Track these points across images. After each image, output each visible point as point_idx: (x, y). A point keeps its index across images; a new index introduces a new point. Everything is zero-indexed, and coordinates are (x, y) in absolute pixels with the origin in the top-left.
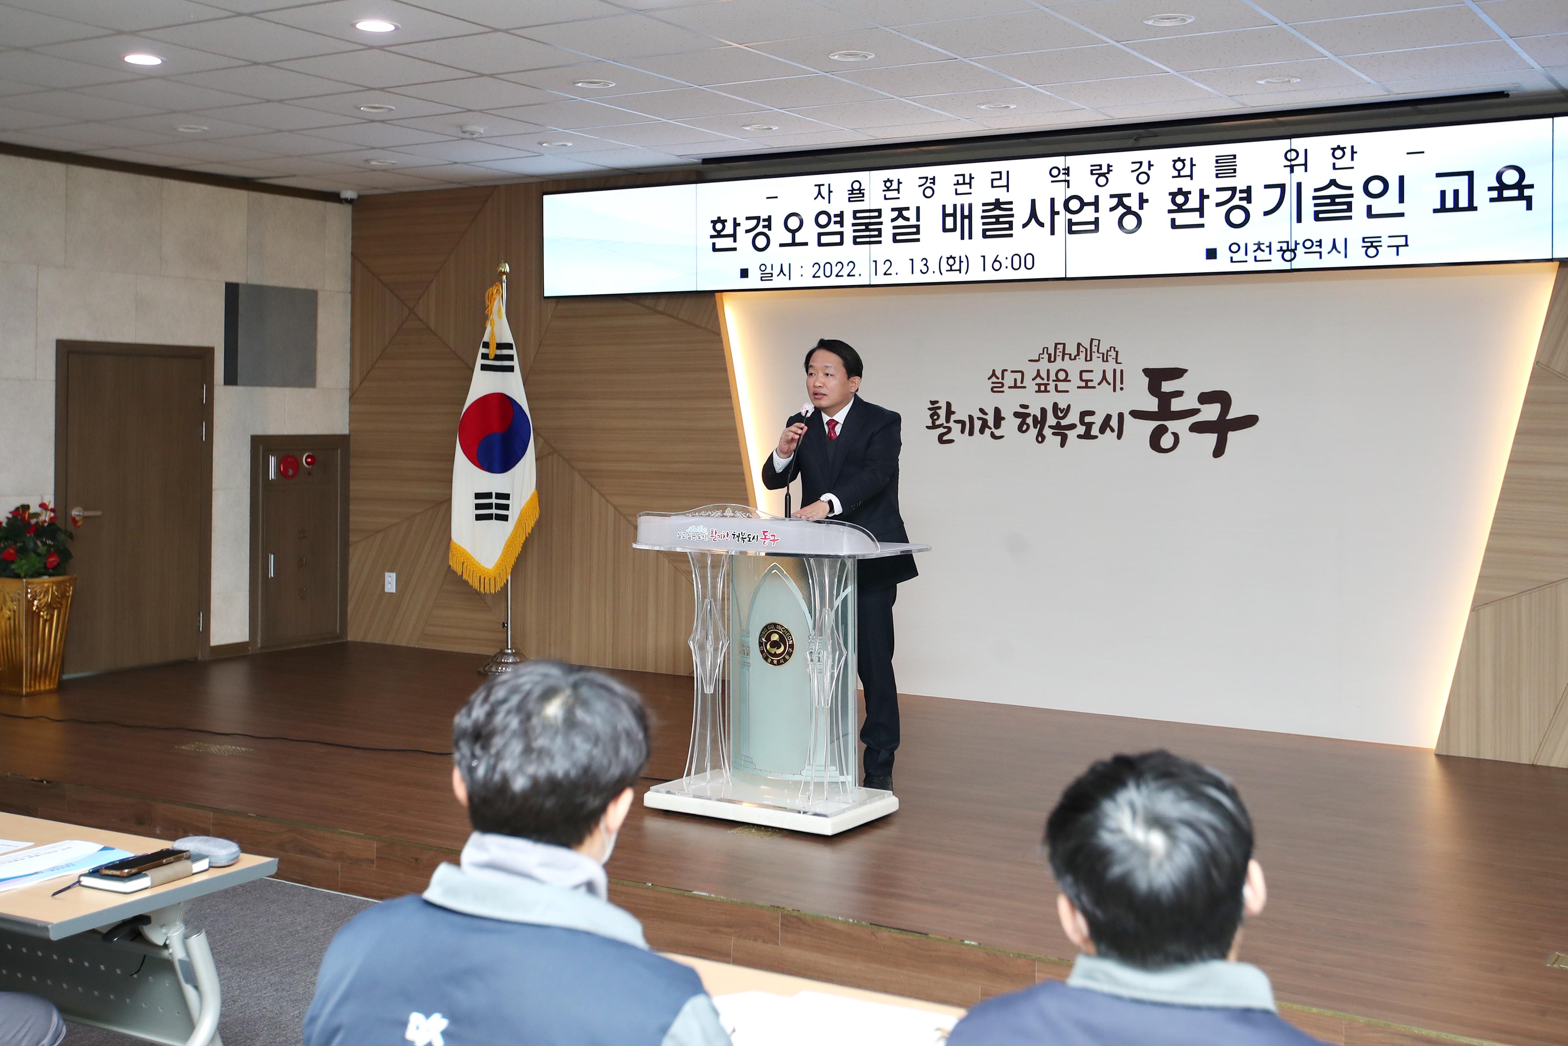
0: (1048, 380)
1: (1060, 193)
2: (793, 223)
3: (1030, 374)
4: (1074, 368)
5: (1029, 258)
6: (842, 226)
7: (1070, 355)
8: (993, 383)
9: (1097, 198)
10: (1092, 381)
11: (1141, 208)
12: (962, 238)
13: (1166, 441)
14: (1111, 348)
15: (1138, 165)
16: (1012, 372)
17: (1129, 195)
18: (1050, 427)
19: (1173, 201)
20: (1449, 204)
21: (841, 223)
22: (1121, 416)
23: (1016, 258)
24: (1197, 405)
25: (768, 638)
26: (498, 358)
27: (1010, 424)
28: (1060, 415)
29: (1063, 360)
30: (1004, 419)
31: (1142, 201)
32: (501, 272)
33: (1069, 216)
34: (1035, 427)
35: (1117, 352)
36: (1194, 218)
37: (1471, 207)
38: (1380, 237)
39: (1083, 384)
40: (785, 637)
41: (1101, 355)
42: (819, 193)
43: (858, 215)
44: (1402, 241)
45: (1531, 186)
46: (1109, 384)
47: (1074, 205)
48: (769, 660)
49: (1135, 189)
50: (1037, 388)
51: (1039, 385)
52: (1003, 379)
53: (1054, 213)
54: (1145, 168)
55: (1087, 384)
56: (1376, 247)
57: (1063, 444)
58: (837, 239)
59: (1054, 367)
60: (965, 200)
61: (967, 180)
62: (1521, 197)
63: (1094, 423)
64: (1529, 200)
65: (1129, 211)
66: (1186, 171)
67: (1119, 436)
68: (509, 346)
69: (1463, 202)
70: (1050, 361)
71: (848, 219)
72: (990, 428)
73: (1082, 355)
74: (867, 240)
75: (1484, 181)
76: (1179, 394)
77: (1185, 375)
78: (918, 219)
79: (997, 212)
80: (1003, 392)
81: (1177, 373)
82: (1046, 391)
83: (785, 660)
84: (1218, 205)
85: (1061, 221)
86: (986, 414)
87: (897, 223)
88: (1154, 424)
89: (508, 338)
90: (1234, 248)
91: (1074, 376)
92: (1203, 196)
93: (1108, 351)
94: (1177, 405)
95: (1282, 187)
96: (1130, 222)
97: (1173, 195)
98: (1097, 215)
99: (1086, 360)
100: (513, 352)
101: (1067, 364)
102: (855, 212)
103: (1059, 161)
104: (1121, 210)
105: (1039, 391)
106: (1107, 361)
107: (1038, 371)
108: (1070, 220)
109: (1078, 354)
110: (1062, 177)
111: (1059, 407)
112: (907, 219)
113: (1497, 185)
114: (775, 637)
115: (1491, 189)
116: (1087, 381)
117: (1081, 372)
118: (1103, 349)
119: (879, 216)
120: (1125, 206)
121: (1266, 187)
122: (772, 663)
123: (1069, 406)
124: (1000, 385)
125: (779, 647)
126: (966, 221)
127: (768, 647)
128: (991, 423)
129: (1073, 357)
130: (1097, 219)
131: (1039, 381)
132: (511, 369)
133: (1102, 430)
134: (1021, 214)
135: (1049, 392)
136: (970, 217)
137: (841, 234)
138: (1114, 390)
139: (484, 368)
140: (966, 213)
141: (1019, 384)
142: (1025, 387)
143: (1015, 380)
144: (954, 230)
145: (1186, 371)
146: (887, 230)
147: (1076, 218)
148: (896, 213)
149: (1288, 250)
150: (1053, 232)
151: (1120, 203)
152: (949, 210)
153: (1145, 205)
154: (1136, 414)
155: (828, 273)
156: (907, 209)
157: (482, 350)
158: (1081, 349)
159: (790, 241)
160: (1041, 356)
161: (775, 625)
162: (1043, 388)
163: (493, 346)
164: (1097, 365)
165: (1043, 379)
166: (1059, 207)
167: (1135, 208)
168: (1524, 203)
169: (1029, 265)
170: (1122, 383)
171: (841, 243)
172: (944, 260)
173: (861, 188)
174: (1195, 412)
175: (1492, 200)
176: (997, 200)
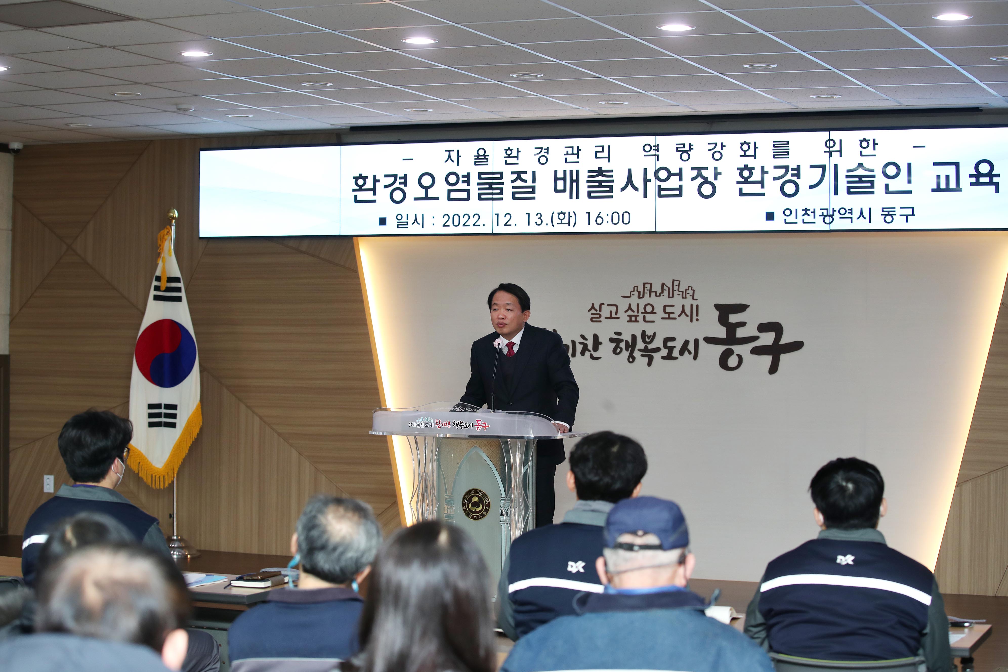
0: (638, 312)
1: (651, 164)
2: (427, 181)
3: (623, 307)
4: (659, 303)
5: (626, 215)
6: (469, 185)
7: (656, 292)
8: (592, 314)
9: (681, 169)
10: (673, 313)
11: (716, 178)
12: (571, 197)
13: (732, 361)
14: (689, 287)
15: (714, 145)
16: (608, 305)
17: (706, 168)
18: (639, 350)
19: (741, 175)
20: (943, 186)
22: (696, 341)
23: (615, 216)
24: (756, 333)
25: (470, 500)
26: (168, 289)
27: (606, 348)
28: (648, 340)
29: (650, 296)
30: (601, 343)
31: (717, 174)
32: (171, 217)
33: (659, 183)
34: (627, 350)
35: (694, 291)
36: (756, 188)
38: (895, 208)
39: (666, 316)
40: (483, 498)
41: (681, 293)
42: (449, 157)
43: (483, 176)
44: (910, 212)
45: (998, 176)
46: (687, 316)
47: (663, 174)
48: (471, 516)
49: (711, 164)
50: (628, 319)
51: (630, 316)
52: (600, 311)
53: (646, 181)
54: (719, 148)
55: (669, 316)
56: (891, 215)
57: (649, 364)
58: (464, 195)
59: (642, 302)
60: (574, 167)
61: (575, 152)
63: (675, 347)
64: (997, 185)
65: (706, 181)
66: (751, 152)
67: (695, 358)
68: (177, 280)
70: (639, 297)
71: (474, 179)
72: (590, 351)
73: (666, 293)
74: (491, 196)
75: (967, 170)
76: (743, 324)
77: (748, 310)
78: (534, 181)
79: (600, 178)
80: (600, 321)
81: (742, 308)
82: (636, 321)
83: (483, 516)
86: (586, 339)
87: (516, 184)
88: (722, 348)
89: (176, 273)
90: (788, 212)
91: (659, 309)
92: (763, 171)
93: (686, 290)
94: (741, 333)
95: (823, 167)
96: (707, 190)
97: (741, 170)
98: (681, 183)
99: (669, 297)
100: (181, 285)
101: (653, 300)
102: (480, 174)
103: (651, 140)
104: (700, 180)
105: (630, 321)
106: (686, 298)
107: (630, 305)
108: (659, 187)
109: (662, 292)
110: (653, 152)
111: (647, 334)
112: (525, 181)
114: (475, 499)
116: (669, 314)
117: (665, 306)
118: (682, 289)
119: (501, 178)
120: (703, 177)
122: (473, 518)
123: (655, 334)
124: (598, 316)
125: (478, 506)
126: (574, 184)
127: (470, 506)
128: (590, 347)
129: (658, 294)
130: (681, 186)
131: (630, 313)
132: (179, 299)
133: (681, 353)
134: (619, 180)
135: (638, 321)
136: (577, 181)
137: (468, 191)
138: (691, 321)
139: (156, 298)
140: (574, 178)
141: (614, 315)
142: (618, 318)
143: (611, 312)
144: (564, 191)
145: (748, 306)
146: (508, 189)
147: (664, 185)
148: (515, 176)
150: (645, 196)
151: (699, 175)
152: (561, 175)
154: (709, 340)
155: (456, 223)
156: (525, 173)
157: (155, 283)
158: (665, 288)
159: (424, 196)
160: (632, 293)
161: (475, 490)
162: (633, 319)
163: (164, 280)
164: (677, 301)
165: (633, 311)
166: (651, 175)
167: (711, 179)
168: (993, 187)
169: (626, 221)
170: (697, 315)
171: (468, 199)
172: (556, 215)
173: (486, 155)
174: (755, 338)
175: (972, 184)
176: (600, 168)
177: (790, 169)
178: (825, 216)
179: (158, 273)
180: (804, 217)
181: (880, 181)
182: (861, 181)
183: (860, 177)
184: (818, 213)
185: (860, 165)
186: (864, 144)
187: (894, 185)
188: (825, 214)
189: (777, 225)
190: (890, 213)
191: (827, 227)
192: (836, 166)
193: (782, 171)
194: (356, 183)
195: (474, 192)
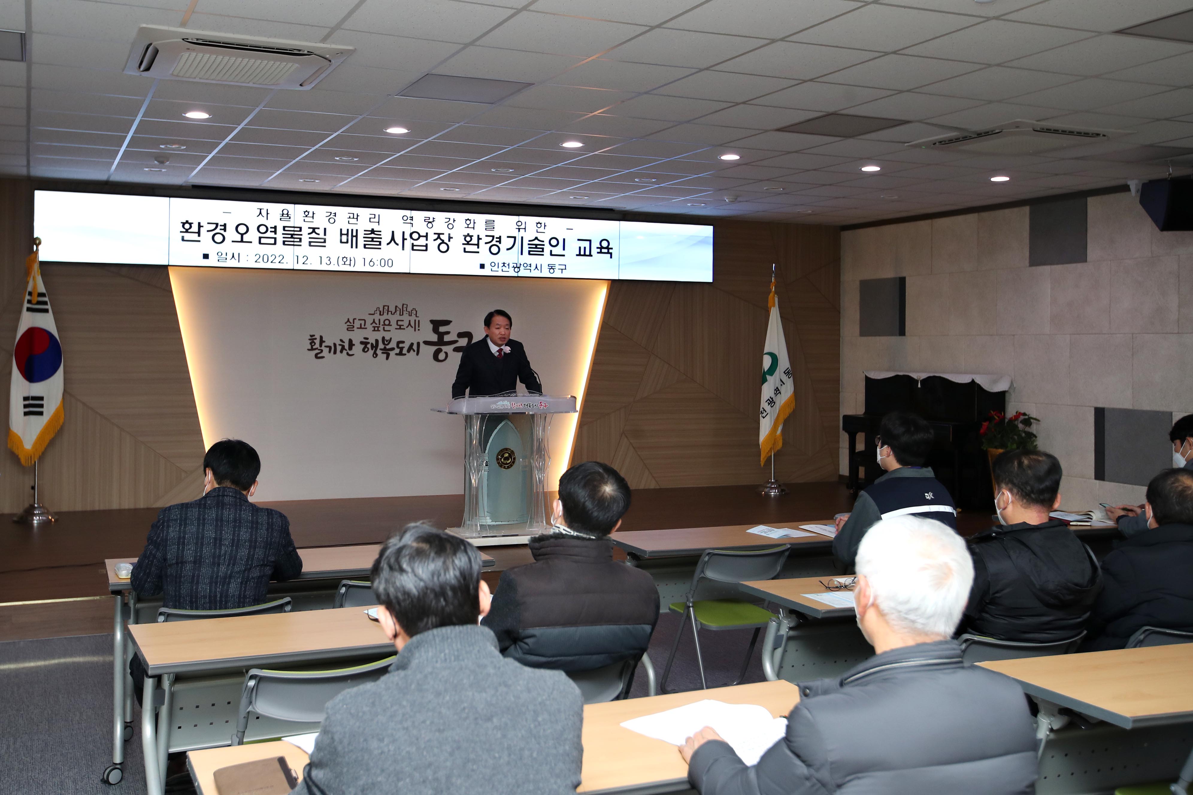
0: (379, 324)
2: (242, 229)
3: (369, 320)
4: (393, 319)
5: (390, 262)
6: (276, 234)
7: (392, 312)
8: (348, 326)
9: (427, 233)
10: (403, 325)
11: (449, 241)
12: (352, 247)
13: (441, 356)
14: (413, 309)
15: (448, 220)
16: (359, 320)
17: (443, 234)
18: (381, 349)
20: (582, 253)
21: (275, 232)
22: (418, 344)
23: (383, 261)
24: (456, 338)
25: (502, 456)
27: (358, 348)
28: (386, 343)
29: (388, 314)
30: (354, 345)
31: (450, 238)
33: (413, 241)
34: (372, 349)
35: (416, 311)
36: (474, 248)
37: (590, 255)
39: (398, 327)
40: (512, 454)
41: (408, 313)
42: (260, 213)
43: (286, 229)
44: (563, 267)
45: (612, 249)
46: (412, 327)
47: (415, 236)
48: (503, 467)
49: (447, 232)
50: (373, 329)
51: (374, 327)
52: (354, 323)
53: (404, 239)
54: (452, 221)
55: (400, 327)
56: (553, 269)
57: (387, 358)
58: (272, 241)
59: (382, 318)
60: (355, 228)
61: (355, 217)
62: (608, 253)
63: (404, 347)
64: (611, 254)
65: (443, 242)
66: (471, 225)
67: (418, 354)
69: (587, 253)
70: (380, 315)
71: (280, 230)
72: (346, 350)
73: (398, 312)
74: (292, 243)
75: (595, 244)
77: (451, 324)
78: (325, 235)
79: (373, 236)
80: (354, 330)
81: (447, 323)
82: (378, 330)
83: (511, 466)
84: (486, 243)
85: (408, 243)
86: (344, 342)
87: (311, 236)
88: (434, 348)
90: (493, 264)
91: (394, 323)
92: (479, 239)
93: (411, 311)
95: (515, 238)
96: (443, 247)
97: (465, 237)
98: (427, 242)
99: (400, 315)
101: (390, 317)
102: (284, 227)
103: (408, 213)
104: (439, 241)
105: (374, 330)
106: (411, 315)
107: (374, 320)
108: (413, 244)
109: (396, 312)
110: (409, 221)
111: (386, 339)
112: (319, 234)
113: (600, 247)
114: (506, 455)
115: (598, 248)
116: (400, 326)
117: (397, 321)
118: (409, 309)
119: (300, 231)
120: (441, 239)
121: (508, 237)
122: (504, 468)
123: (391, 339)
124: (352, 327)
125: (508, 460)
126: (354, 239)
127: (502, 460)
128: (347, 347)
129: (393, 313)
130: (427, 244)
131: (374, 325)
132: (46, 311)
133: (409, 351)
134: (386, 237)
135: (380, 331)
136: (356, 236)
137: (275, 239)
138: (415, 330)
139: (29, 309)
140: (354, 234)
141: (363, 326)
142: (366, 328)
143: (361, 324)
144: (347, 242)
145: (451, 322)
147: (415, 243)
148: (311, 230)
149: (516, 267)
150: (403, 249)
151: (439, 237)
152: (344, 232)
153: (451, 239)
154: (426, 343)
155: (265, 260)
157: (27, 297)
158: (397, 309)
159: (240, 240)
160: (376, 312)
161: (507, 449)
162: (376, 329)
164: (406, 318)
165: (376, 324)
166: (407, 236)
167: (446, 241)
168: (609, 255)
169: (390, 265)
170: (419, 327)
171: (275, 243)
172: (340, 259)
174: (456, 342)
175: (598, 253)
176: (373, 229)
177: (495, 238)
178: (515, 268)
179: (30, 289)
180: (503, 268)
181: (547, 248)
182: (536, 248)
183: (536, 245)
184: (511, 265)
185: (536, 238)
186: (539, 225)
187: (555, 251)
188: (515, 266)
189: (486, 272)
190: (553, 268)
191: (516, 275)
192: (522, 238)
193: (490, 239)
194: (183, 227)
195: (280, 240)
